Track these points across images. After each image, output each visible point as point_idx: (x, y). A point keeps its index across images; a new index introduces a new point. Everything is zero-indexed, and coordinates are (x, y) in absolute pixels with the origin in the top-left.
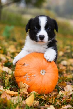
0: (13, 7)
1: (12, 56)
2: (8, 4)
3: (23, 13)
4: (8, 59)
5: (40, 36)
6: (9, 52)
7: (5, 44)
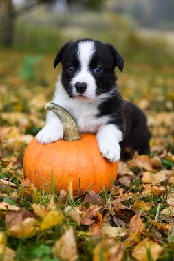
0: (40, 14)
1: (40, 114)
2: (27, 9)
3: (63, 24)
4: (31, 121)
5: (77, 83)
6: (34, 106)
7: (25, 93)
